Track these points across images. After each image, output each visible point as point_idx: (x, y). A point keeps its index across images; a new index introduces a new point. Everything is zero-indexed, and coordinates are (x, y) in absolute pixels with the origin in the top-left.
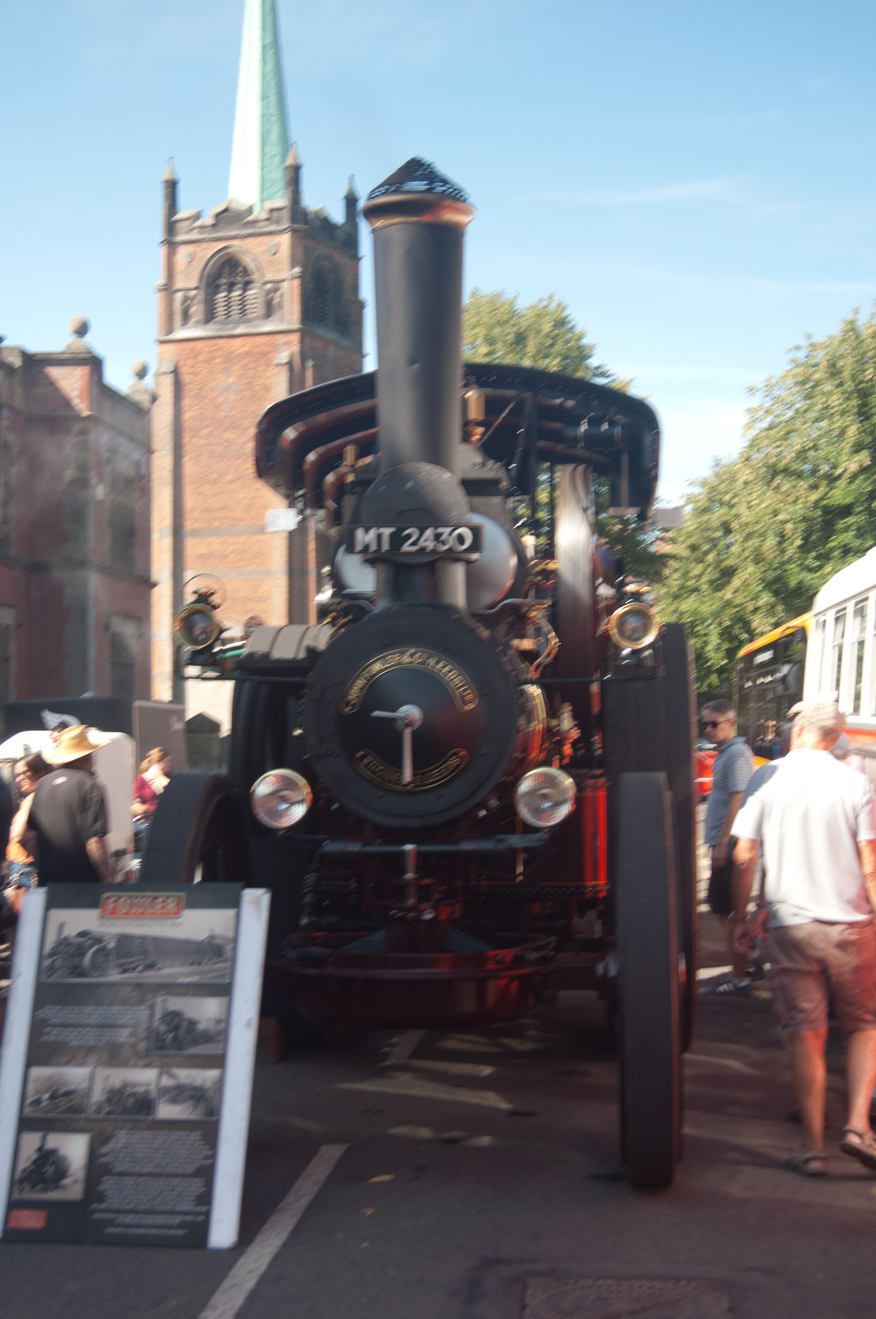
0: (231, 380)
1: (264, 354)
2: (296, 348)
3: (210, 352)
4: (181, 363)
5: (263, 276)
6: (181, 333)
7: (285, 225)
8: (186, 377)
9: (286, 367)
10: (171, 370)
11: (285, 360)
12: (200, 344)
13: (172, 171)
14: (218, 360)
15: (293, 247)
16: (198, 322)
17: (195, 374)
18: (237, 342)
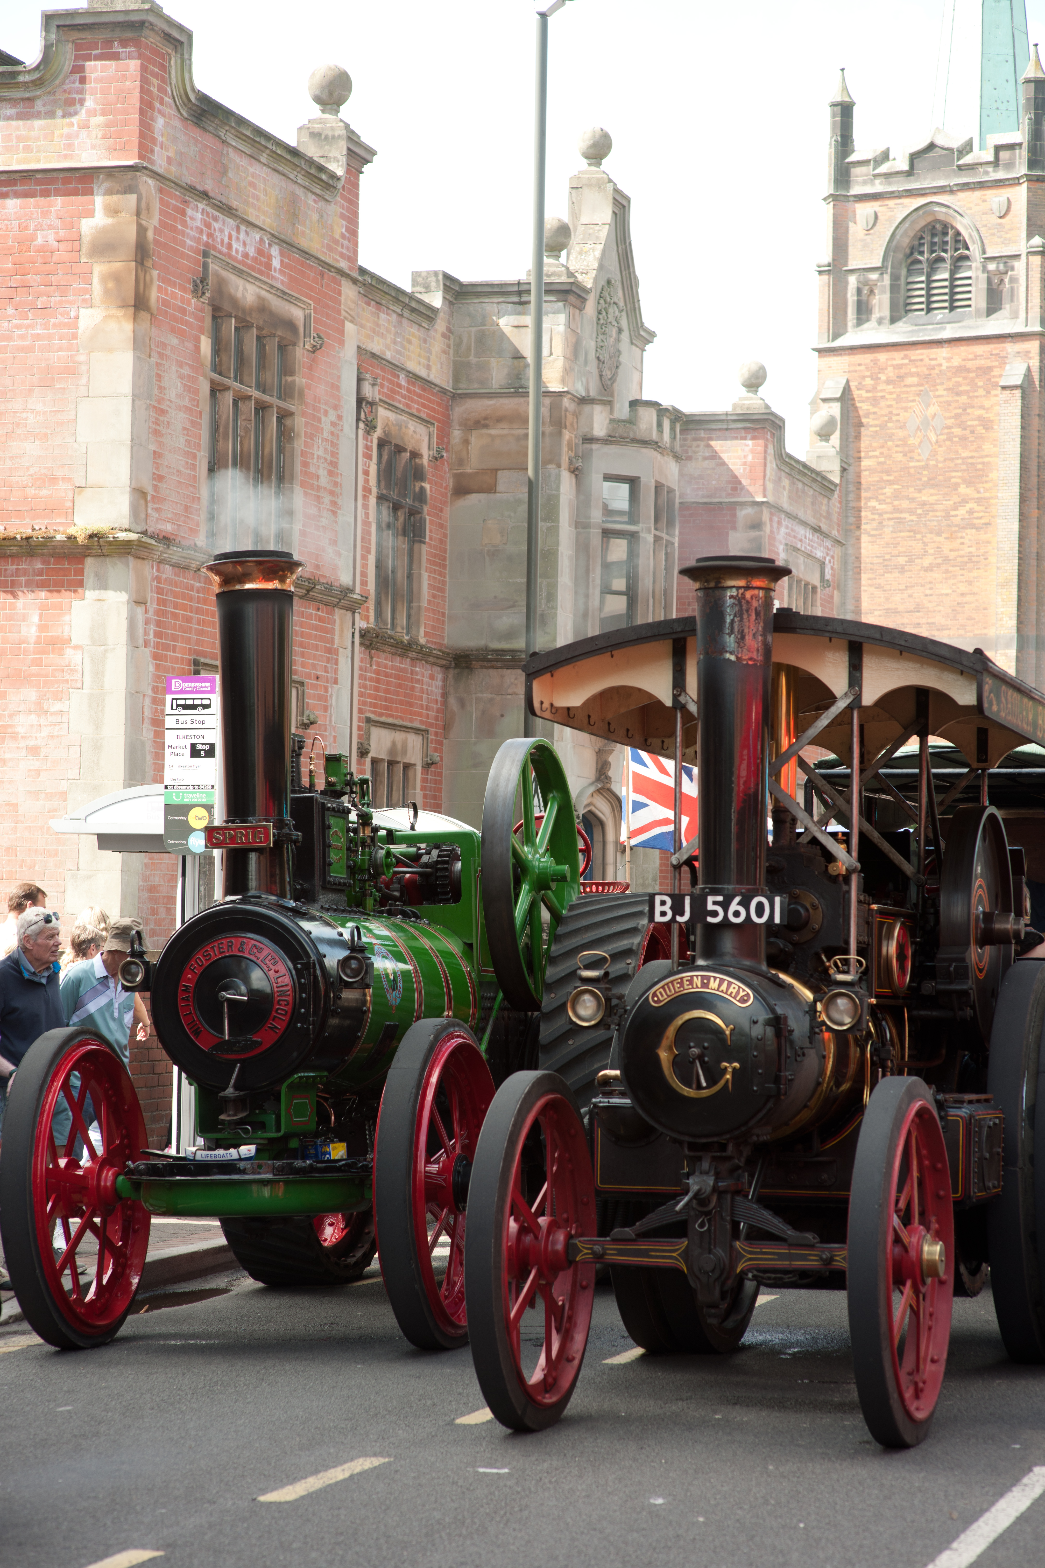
0: (933, 409)
1: (985, 371)
2: (1035, 363)
3: (899, 367)
4: (853, 385)
5: (984, 252)
6: (852, 337)
7: (1022, 169)
8: (863, 407)
9: (1018, 393)
10: (838, 395)
11: (1018, 381)
12: (882, 357)
13: (845, 89)
14: (910, 380)
15: (1030, 204)
16: (880, 321)
17: (875, 401)
18: (942, 353)
